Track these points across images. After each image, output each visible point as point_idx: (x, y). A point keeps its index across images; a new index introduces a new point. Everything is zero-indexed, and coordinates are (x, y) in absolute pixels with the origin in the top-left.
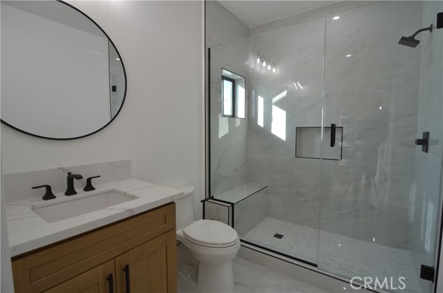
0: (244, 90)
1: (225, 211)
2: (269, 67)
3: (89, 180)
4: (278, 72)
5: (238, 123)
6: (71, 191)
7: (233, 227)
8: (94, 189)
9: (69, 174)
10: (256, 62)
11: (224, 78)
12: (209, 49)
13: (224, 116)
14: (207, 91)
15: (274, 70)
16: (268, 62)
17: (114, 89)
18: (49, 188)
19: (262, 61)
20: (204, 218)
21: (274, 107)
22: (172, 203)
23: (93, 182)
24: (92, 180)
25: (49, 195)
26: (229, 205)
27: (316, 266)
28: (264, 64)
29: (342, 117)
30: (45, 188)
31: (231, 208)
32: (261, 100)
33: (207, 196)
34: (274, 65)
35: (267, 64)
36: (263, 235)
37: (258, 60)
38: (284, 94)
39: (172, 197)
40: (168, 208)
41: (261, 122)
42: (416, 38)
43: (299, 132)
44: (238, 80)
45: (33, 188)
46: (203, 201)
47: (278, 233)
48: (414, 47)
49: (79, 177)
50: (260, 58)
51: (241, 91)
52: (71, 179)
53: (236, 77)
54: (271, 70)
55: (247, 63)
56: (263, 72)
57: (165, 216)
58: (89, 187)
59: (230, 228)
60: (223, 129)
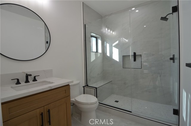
0: (101, 41)
1: (93, 91)
2: (111, 32)
3: (35, 77)
4: (115, 34)
5: (99, 55)
6: (27, 81)
7: (97, 97)
8: (37, 81)
9: (26, 74)
10: (105, 30)
11: (92, 36)
12: (85, 25)
13: (93, 52)
14: (85, 42)
15: (113, 33)
16: (111, 30)
17: (47, 42)
18: (18, 80)
19: (108, 29)
20: (84, 94)
21: (113, 48)
22: (68, 85)
23: (37, 78)
24: (36, 77)
25: (18, 83)
26: (95, 88)
27: (131, 112)
28: (109, 30)
29: (144, 52)
30: (16, 80)
31: (95, 90)
32: (108, 45)
33: (86, 85)
34: (113, 31)
35: (110, 31)
36: (110, 101)
37: (106, 29)
38: (117, 42)
39: (68, 82)
40: (67, 87)
41: (108, 54)
42: (167, 17)
43: (124, 58)
44: (98, 37)
45: (12, 80)
46: (84, 87)
47: (117, 100)
48: (167, 21)
49: (31, 75)
50: (107, 28)
51: (100, 42)
52: (27, 76)
53: (97, 36)
54: (112, 33)
55: (102, 30)
56: (109, 34)
57: (65, 90)
58: (35, 80)
59: (95, 98)
60: (93, 58)
